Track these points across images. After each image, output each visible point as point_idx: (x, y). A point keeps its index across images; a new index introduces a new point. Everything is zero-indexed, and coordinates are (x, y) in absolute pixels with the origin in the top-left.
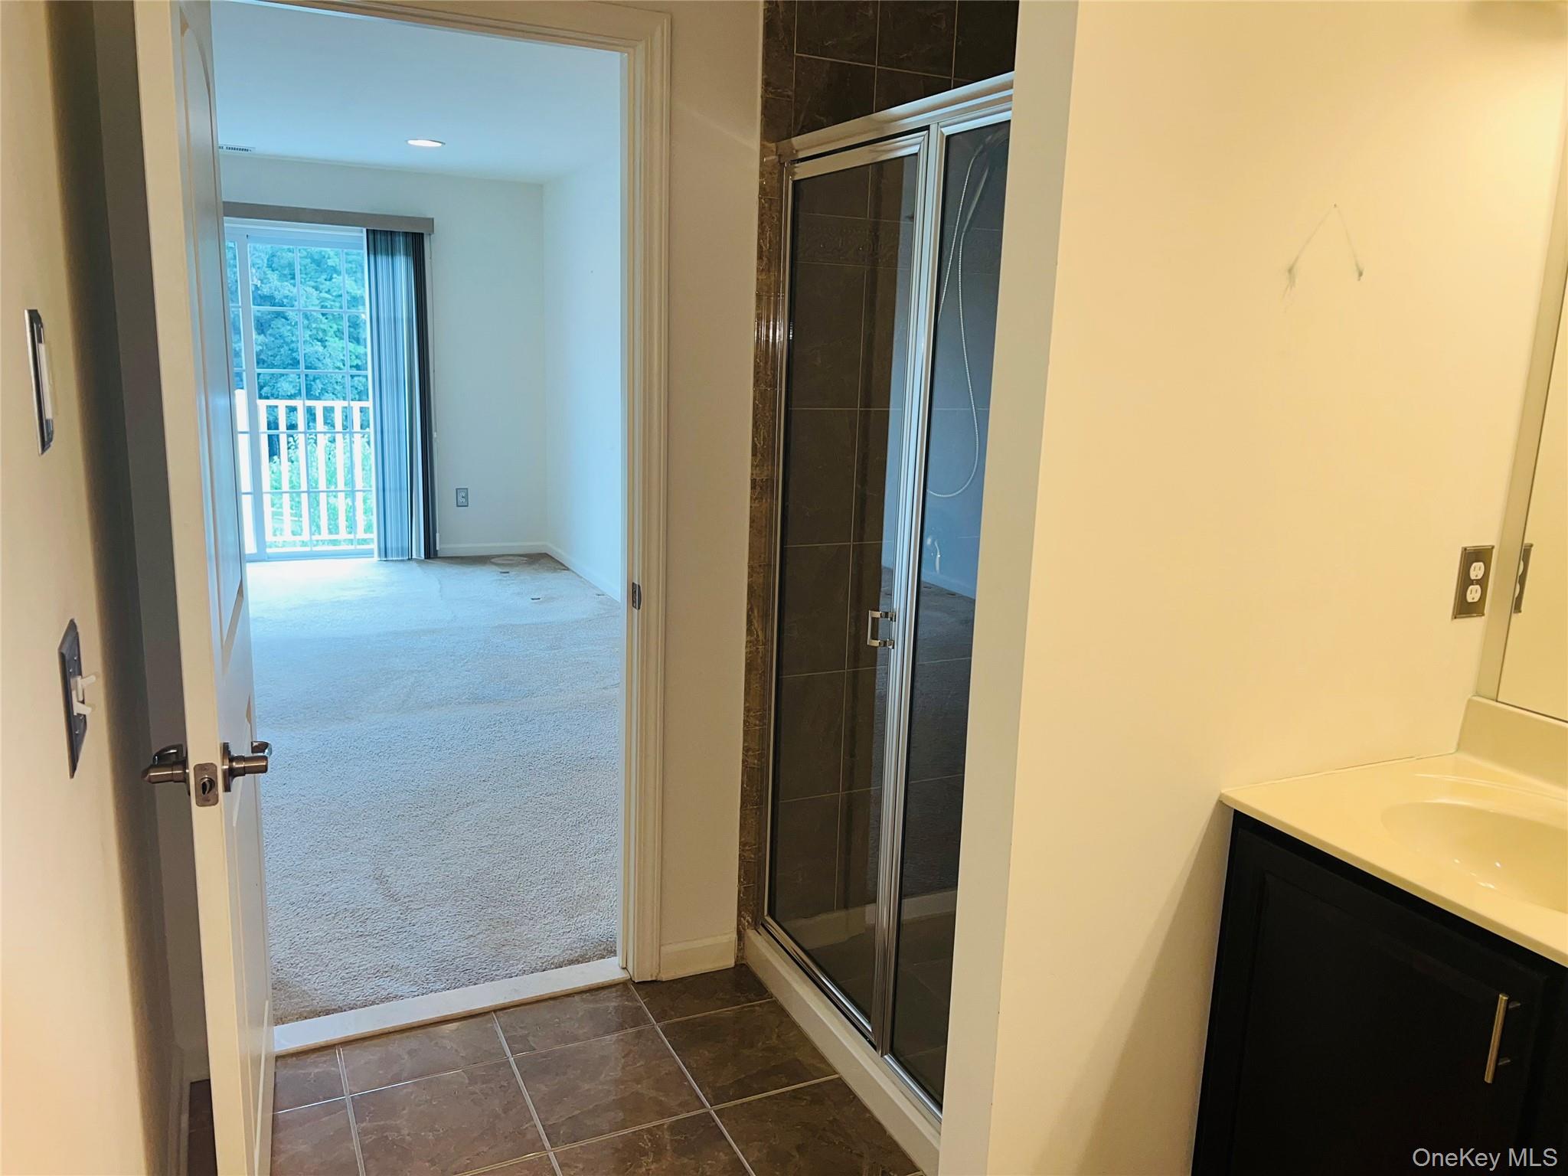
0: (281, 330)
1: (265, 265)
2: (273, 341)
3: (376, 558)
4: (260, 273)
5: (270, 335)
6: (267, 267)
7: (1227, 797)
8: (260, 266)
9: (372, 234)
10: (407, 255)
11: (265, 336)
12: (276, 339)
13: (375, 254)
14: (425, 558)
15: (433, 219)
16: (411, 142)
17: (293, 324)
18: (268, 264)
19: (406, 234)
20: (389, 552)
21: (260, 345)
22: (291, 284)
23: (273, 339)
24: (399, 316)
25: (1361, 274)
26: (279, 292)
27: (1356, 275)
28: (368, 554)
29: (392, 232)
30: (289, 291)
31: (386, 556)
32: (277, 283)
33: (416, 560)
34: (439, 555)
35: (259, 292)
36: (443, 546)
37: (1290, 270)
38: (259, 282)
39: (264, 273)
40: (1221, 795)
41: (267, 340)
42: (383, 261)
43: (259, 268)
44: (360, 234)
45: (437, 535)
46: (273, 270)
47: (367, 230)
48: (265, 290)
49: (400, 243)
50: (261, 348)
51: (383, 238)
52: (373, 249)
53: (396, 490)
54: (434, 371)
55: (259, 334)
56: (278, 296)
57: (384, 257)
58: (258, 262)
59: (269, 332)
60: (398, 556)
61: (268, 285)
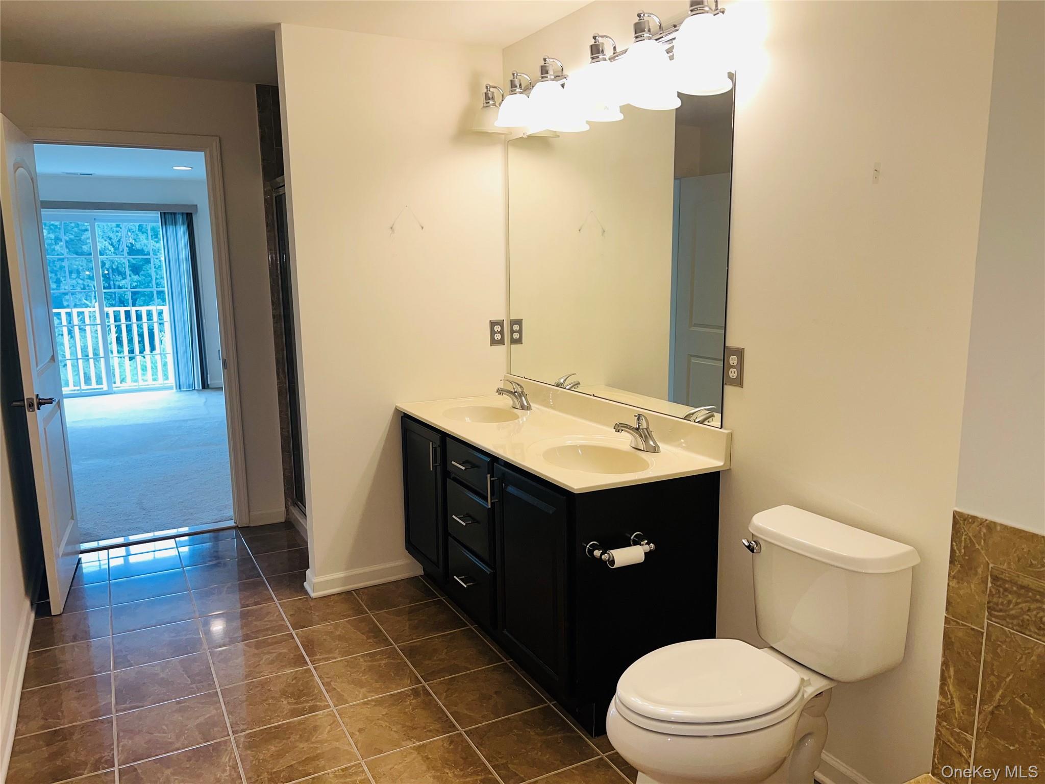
0: (149, 272)
1: (137, 230)
2: (144, 279)
3: (175, 390)
4: (134, 235)
5: (142, 275)
6: (138, 231)
7: (399, 407)
8: (134, 230)
9: (164, 215)
10: (183, 224)
11: (139, 276)
12: (146, 277)
13: (166, 225)
14: (202, 388)
15: (197, 205)
16: (175, 168)
17: (157, 267)
18: (138, 229)
19: (182, 214)
20: (182, 387)
21: (136, 282)
22: (155, 241)
23: (144, 278)
24: (181, 257)
25: (423, 228)
26: (147, 247)
27: (421, 229)
28: (171, 388)
29: (175, 214)
30: (154, 246)
31: (180, 389)
32: (145, 241)
33: (197, 390)
34: (210, 386)
35: (134, 248)
36: (213, 382)
37: (391, 228)
38: (134, 241)
39: (137, 234)
40: (396, 406)
41: (140, 279)
42: (170, 229)
43: (133, 232)
44: (157, 215)
45: (208, 376)
46: (143, 233)
47: (161, 213)
48: (138, 246)
49: (179, 218)
50: (136, 284)
51: (169, 216)
52: (164, 222)
53: (184, 353)
54: (202, 286)
55: (135, 275)
56: (146, 250)
57: (171, 226)
58: (133, 228)
59: (141, 273)
60: (187, 388)
61: (140, 243)
